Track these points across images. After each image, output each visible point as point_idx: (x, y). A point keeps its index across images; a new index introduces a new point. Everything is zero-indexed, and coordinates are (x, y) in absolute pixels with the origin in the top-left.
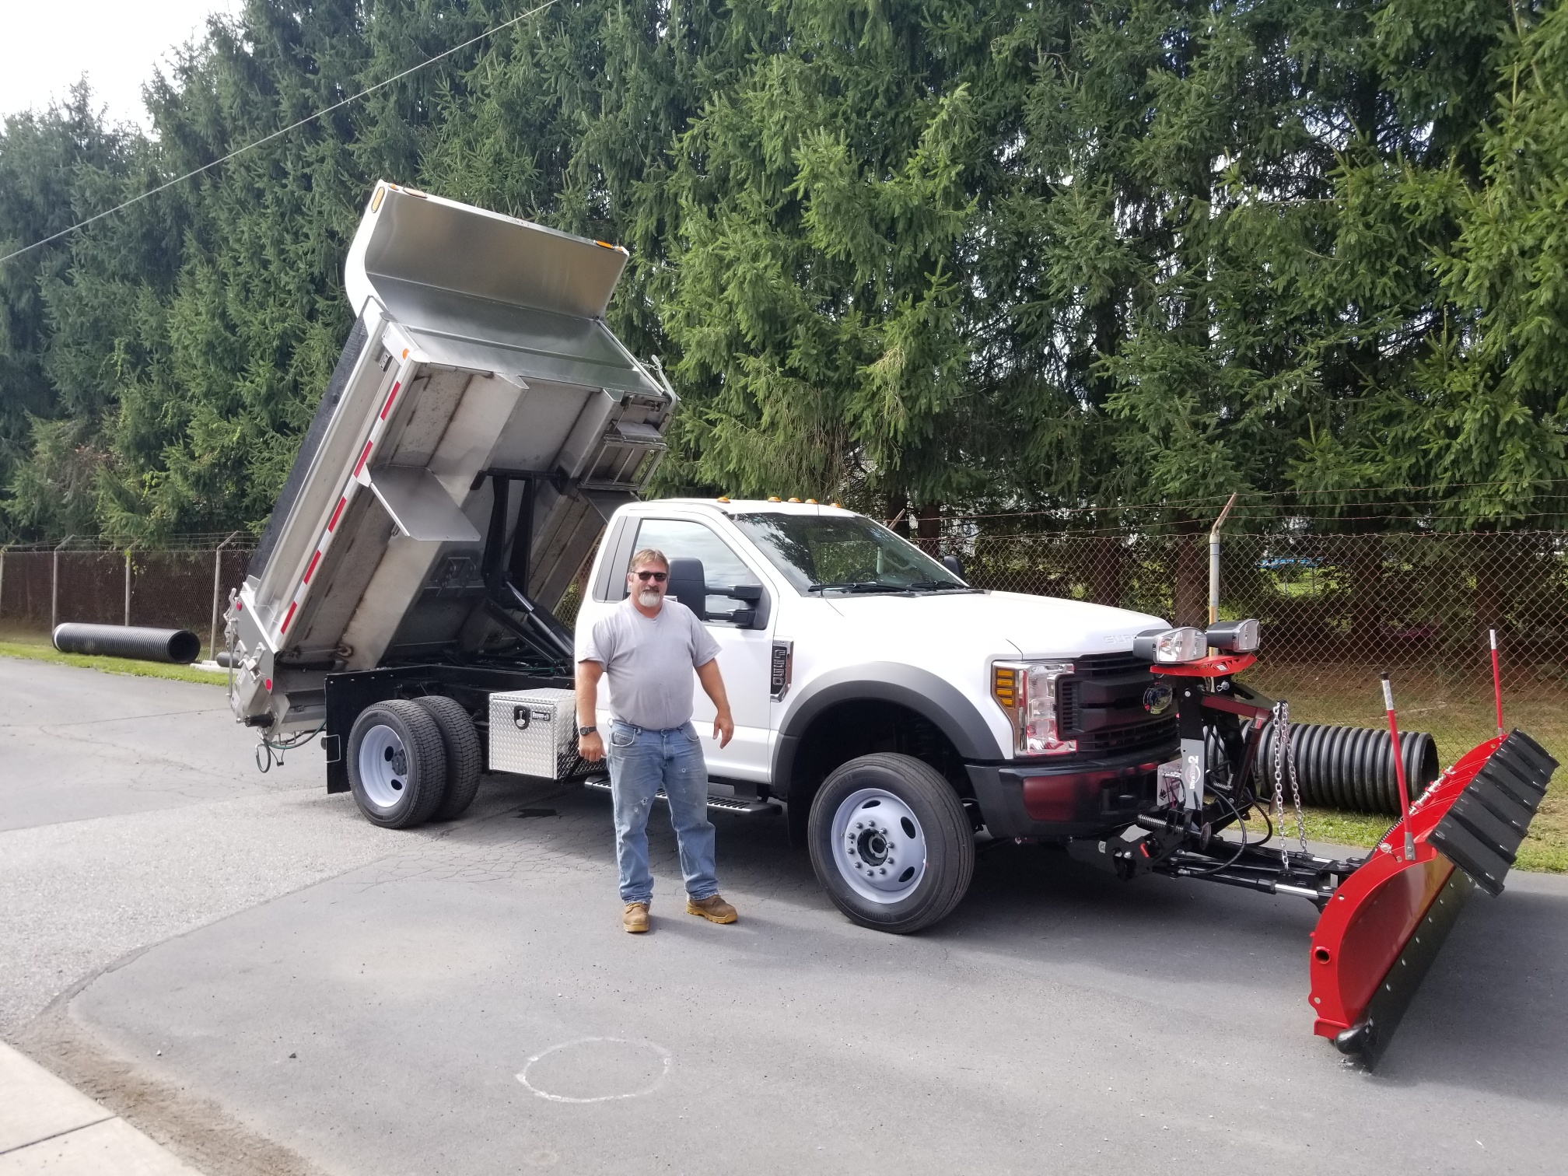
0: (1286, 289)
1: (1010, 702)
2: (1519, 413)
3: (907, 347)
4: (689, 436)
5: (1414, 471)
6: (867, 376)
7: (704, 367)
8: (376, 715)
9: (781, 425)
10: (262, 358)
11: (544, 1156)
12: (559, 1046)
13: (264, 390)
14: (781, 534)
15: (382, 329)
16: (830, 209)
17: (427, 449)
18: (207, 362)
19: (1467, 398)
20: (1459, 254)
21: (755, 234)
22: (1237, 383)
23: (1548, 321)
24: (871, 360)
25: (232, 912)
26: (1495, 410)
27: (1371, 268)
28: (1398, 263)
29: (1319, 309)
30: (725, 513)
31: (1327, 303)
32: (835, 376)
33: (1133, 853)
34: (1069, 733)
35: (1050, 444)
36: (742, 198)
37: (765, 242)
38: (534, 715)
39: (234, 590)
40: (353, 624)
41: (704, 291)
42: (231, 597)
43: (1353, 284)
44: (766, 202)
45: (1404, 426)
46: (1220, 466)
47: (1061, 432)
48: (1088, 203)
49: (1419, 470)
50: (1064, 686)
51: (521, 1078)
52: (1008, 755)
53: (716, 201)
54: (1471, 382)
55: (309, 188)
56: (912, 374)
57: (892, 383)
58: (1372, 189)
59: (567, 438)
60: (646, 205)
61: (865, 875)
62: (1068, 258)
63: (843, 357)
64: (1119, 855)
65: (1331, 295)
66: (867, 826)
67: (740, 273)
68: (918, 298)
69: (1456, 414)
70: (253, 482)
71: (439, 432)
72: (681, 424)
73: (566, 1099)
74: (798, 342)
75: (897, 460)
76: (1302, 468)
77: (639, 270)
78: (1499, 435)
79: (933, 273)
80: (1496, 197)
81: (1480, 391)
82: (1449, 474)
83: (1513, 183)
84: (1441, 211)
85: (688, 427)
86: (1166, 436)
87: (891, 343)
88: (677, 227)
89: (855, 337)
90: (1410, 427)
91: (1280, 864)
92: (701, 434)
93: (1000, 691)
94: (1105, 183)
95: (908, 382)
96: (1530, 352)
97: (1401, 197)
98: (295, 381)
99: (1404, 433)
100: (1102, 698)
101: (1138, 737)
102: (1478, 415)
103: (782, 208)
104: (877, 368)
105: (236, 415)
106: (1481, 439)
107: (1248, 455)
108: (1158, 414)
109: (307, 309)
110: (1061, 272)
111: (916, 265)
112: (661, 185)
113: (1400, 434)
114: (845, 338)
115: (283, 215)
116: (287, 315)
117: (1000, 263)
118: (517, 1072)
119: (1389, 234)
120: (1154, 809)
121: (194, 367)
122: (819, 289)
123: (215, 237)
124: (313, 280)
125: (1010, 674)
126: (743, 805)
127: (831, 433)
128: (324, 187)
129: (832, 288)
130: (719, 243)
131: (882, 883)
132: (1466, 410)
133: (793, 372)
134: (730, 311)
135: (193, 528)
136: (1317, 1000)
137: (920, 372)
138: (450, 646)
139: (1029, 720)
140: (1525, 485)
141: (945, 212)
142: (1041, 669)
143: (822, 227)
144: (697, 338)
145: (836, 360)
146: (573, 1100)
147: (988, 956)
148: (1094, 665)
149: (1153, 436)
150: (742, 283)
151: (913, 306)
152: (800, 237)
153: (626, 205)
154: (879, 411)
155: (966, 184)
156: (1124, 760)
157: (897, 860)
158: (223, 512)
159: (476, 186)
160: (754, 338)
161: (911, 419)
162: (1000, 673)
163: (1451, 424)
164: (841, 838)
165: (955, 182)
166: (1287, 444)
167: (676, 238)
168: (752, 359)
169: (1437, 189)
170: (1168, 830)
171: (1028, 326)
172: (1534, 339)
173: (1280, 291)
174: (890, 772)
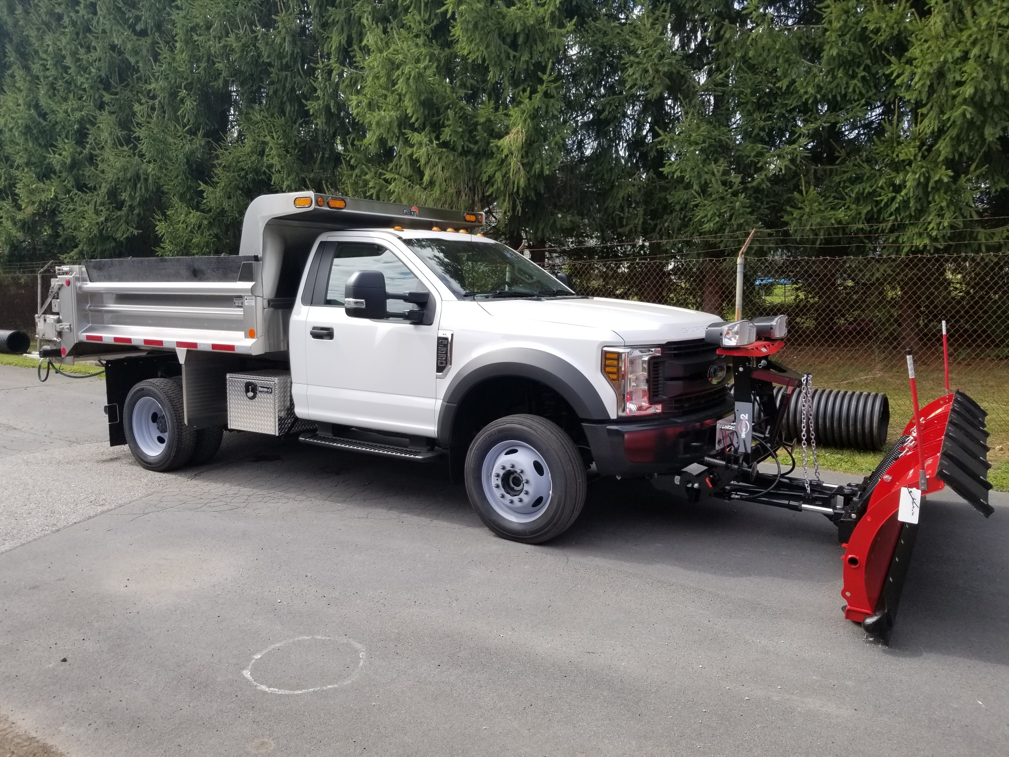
0: (788, 87)
1: (615, 377)
2: (943, 174)
3: (526, 126)
4: (372, 191)
5: (869, 216)
6: (498, 148)
7: (382, 141)
8: (143, 389)
9: (437, 184)
10: (67, 137)
11: (263, 743)
12: (278, 645)
13: (69, 161)
14: (441, 255)
16: (470, 26)
18: (26, 139)
19: (910, 164)
20: (910, 62)
21: (417, 45)
22: (753, 154)
23: (970, 109)
24: (500, 136)
25: (30, 539)
26: (928, 172)
27: (846, 74)
28: (864, 70)
29: (810, 102)
30: (400, 238)
31: (816, 97)
32: (475, 148)
33: (700, 484)
34: (657, 399)
35: (623, 198)
36: (408, 19)
37: (424, 50)
38: (260, 389)
41: (381, 86)
43: (834, 85)
44: (425, 22)
45: (864, 184)
46: (741, 211)
47: (630, 190)
48: (653, 24)
49: (873, 216)
50: (654, 364)
51: (247, 674)
52: (613, 416)
53: (388, 21)
54: (913, 152)
55: (95, 13)
56: (530, 147)
57: (516, 153)
58: (848, 17)
60: (339, 26)
61: (508, 503)
62: (639, 63)
63: (481, 134)
64: (690, 485)
65: (818, 92)
66: (508, 468)
67: (406, 71)
68: (534, 91)
69: (901, 176)
70: (63, 226)
72: (366, 183)
73: (281, 692)
74: (450, 122)
75: (519, 208)
76: (796, 213)
77: (334, 73)
78: (929, 189)
79: (544, 73)
80: (936, 22)
81: (919, 159)
82: (893, 217)
83: (948, 11)
84: (896, 32)
85: (371, 184)
86: (704, 190)
87: (514, 124)
88: (361, 41)
89: (489, 120)
90: (868, 185)
91: (804, 489)
92: (380, 190)
93: (608, 369)
94: (665, 11)
95: (527, 152)
96: (954, 132)
97: (869, 22)
98: (91, 154)
99: (864, 189)
100: (680, 373)
101: (702, 401)
102: (917, 176)
103: (436, 27)
104: (505, 142)
105: (49, 178)
106: (916, 193)
107: (758, 204)
108: (699, 176)
109: (99, 102)
110: (634, 74)
111: (532, 68)
112: (349, 10)
113: (861, 190)
114: (482, 120)
115: (78, 34)
116: (84, 106)
117: (590, 68)
118: (243, 669)
119: (859, 48)
120: (714, 452)
121: (18, 144)
122: (463, 85)
123: (29, 49)
124: (101, 81)
125: (615, 356)
126: (416, 453)
127: (473, 190)
128: (105, 11)
129: (472, 85)
130: (391, 50)
131: (518, 508)
132: (908, 172)
133: (445, 145)
134: (400, 100)
135: (21, 258)
136: (848, 594)
137: (535, 145)
139: (629, 389)
140: (946, 224)
141: (552, 30)
142: (637, 353)
143: (465, 39)
144: (377, 119)
145: (475, 136)
146: (287, 692)
147: (597, 559)
148: (675, 349)
149: (695, 191)
150: (408, 79)
151: (530, 98)
152: (449, 48)
153: (325, 25)
154: (506, 173)
155: (566, 10)
156: (693, 417)
157: (531, 491)
158: (43, 248)
159: (216, 10)
160: (417, 120)
161: (529, 179)
162: (608, 356)
163: (898, 182)
164: (489, 477)
165: (559, 9)
166: (785, 197)
167: (361, 49)
168: (416, 134)
169: (894, 17)
170: (726, 467)
171: (609, 113)
172: (958, 123)
173: (784, 88)
174: (525, 428)
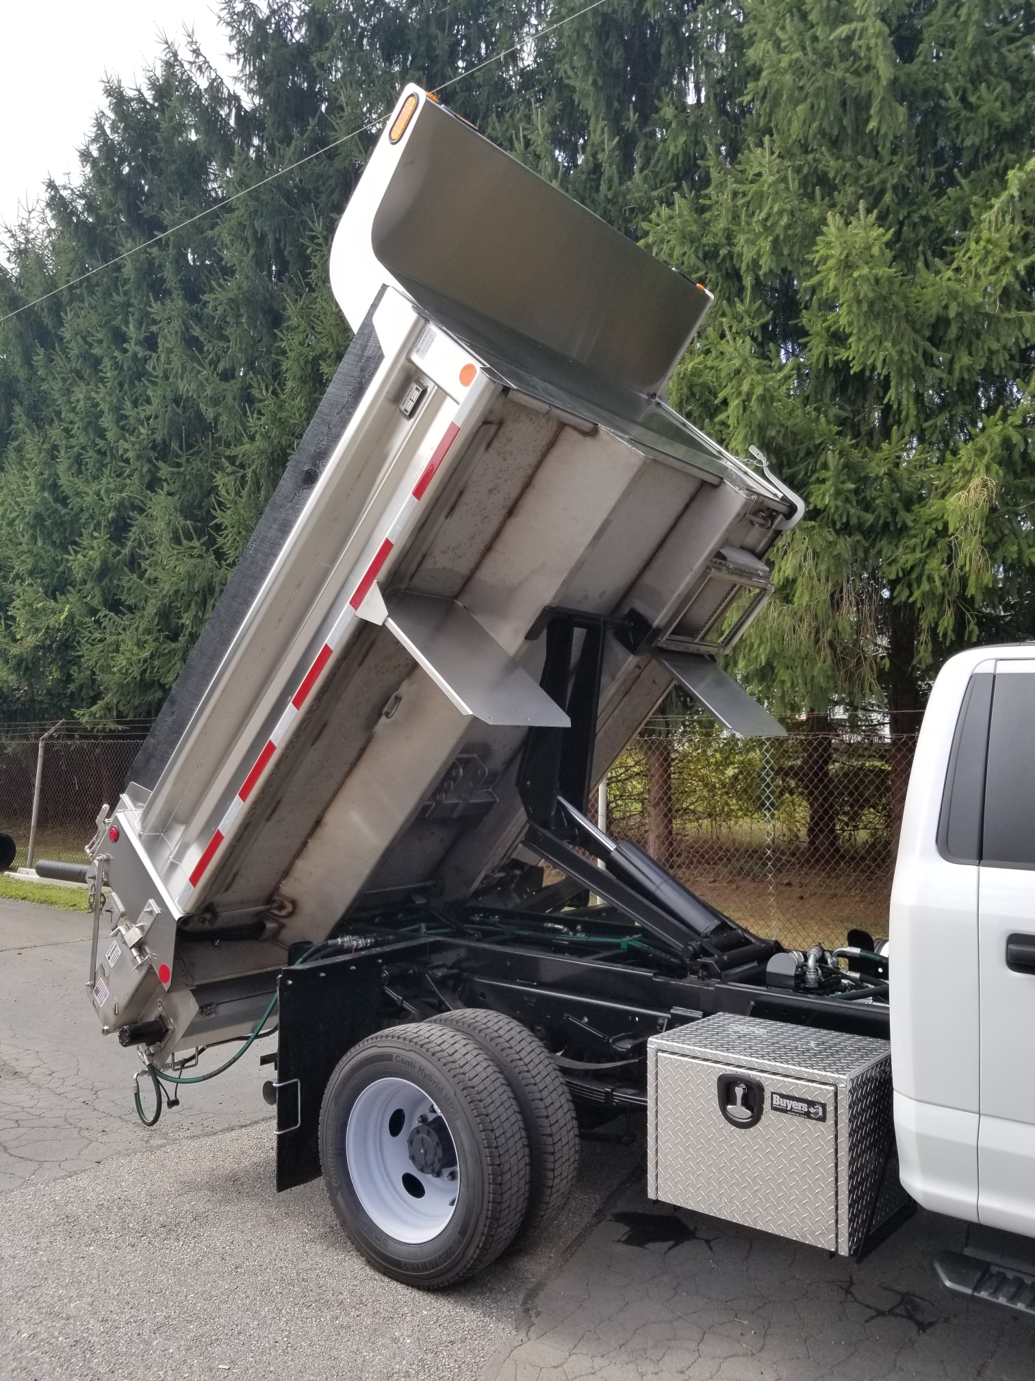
3: (995, 477)
8: (387, 1057)
10: (96, 530)
13: (97, 565)
15: (414, 339)
17: (464, 566)
18: (34, 536)
39: (106, 806)
40: (300, 864)
42: (99, 819)
55: (155, 348)
57: (978, 524)
59: (648, 564)
70: (81, 666)
71: (487, 537)
98: (133, 555)
105: (64, 593)
109: (148, 477)
115: (122, 381)
116: (125, 486)
121: (20, 543)
123: (46, 411)
124: (155, 448)
133: (816, 513)
135: (12, 716)
138: (423, 891)
158: (46, 699)
